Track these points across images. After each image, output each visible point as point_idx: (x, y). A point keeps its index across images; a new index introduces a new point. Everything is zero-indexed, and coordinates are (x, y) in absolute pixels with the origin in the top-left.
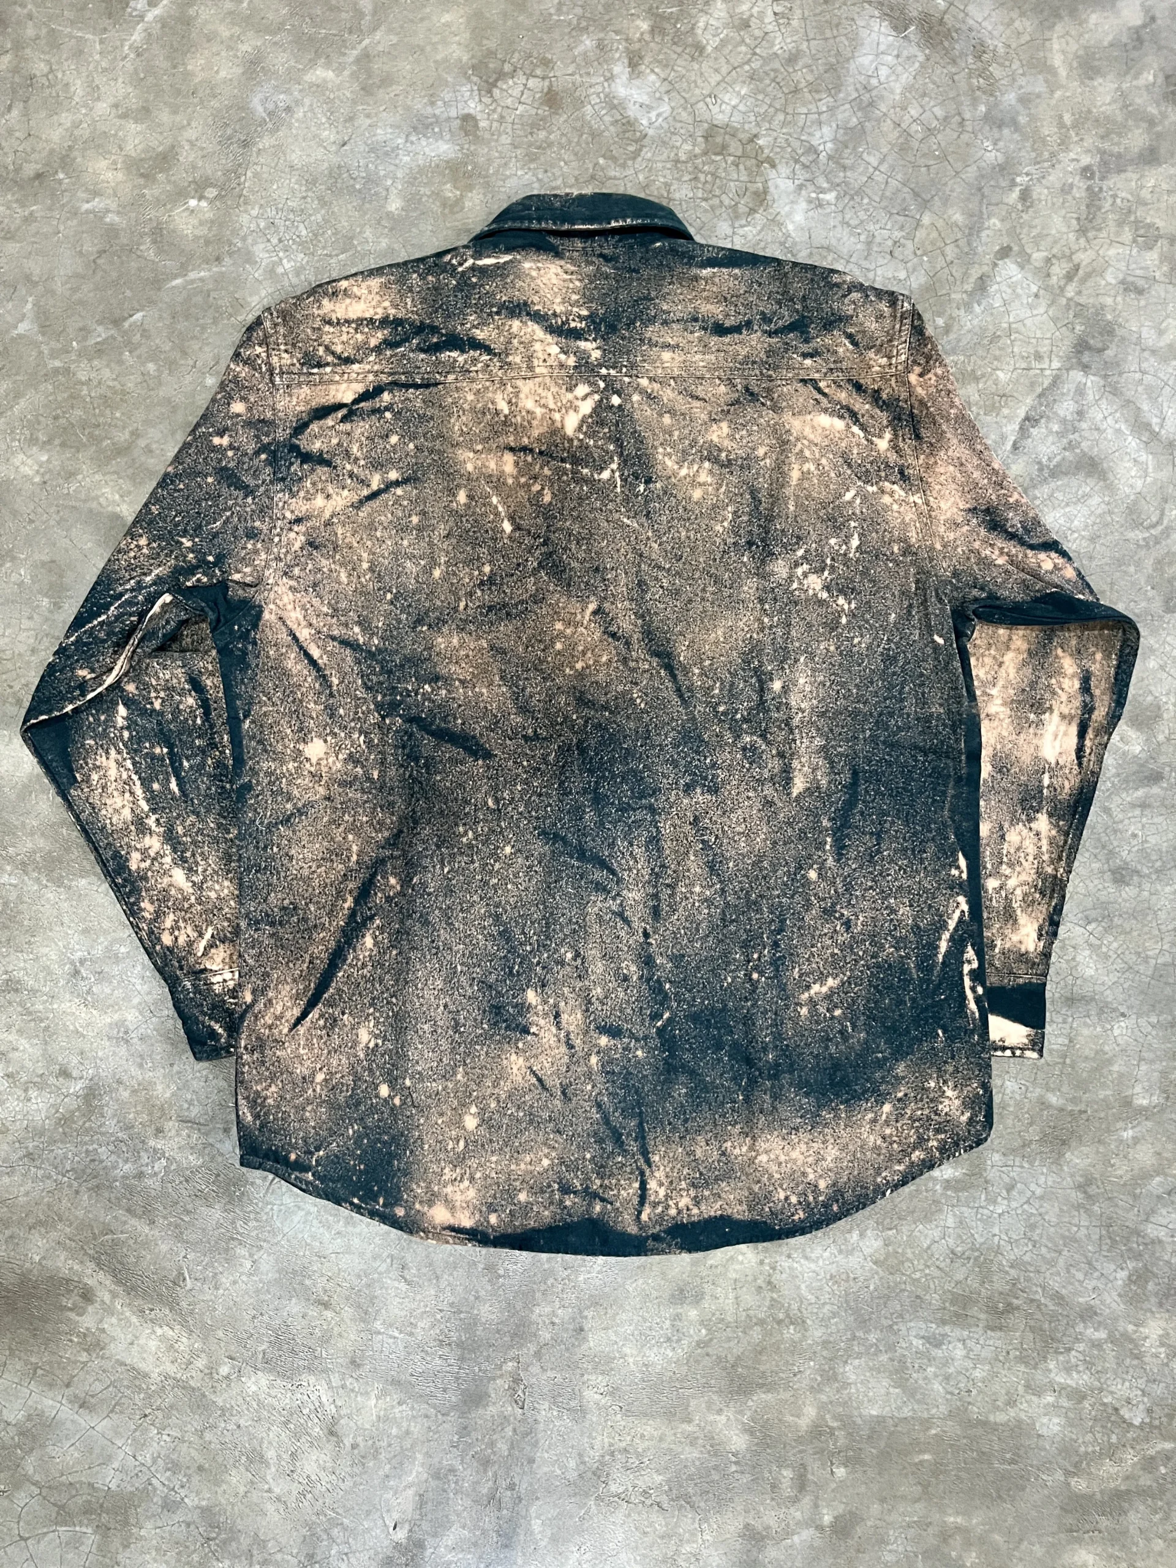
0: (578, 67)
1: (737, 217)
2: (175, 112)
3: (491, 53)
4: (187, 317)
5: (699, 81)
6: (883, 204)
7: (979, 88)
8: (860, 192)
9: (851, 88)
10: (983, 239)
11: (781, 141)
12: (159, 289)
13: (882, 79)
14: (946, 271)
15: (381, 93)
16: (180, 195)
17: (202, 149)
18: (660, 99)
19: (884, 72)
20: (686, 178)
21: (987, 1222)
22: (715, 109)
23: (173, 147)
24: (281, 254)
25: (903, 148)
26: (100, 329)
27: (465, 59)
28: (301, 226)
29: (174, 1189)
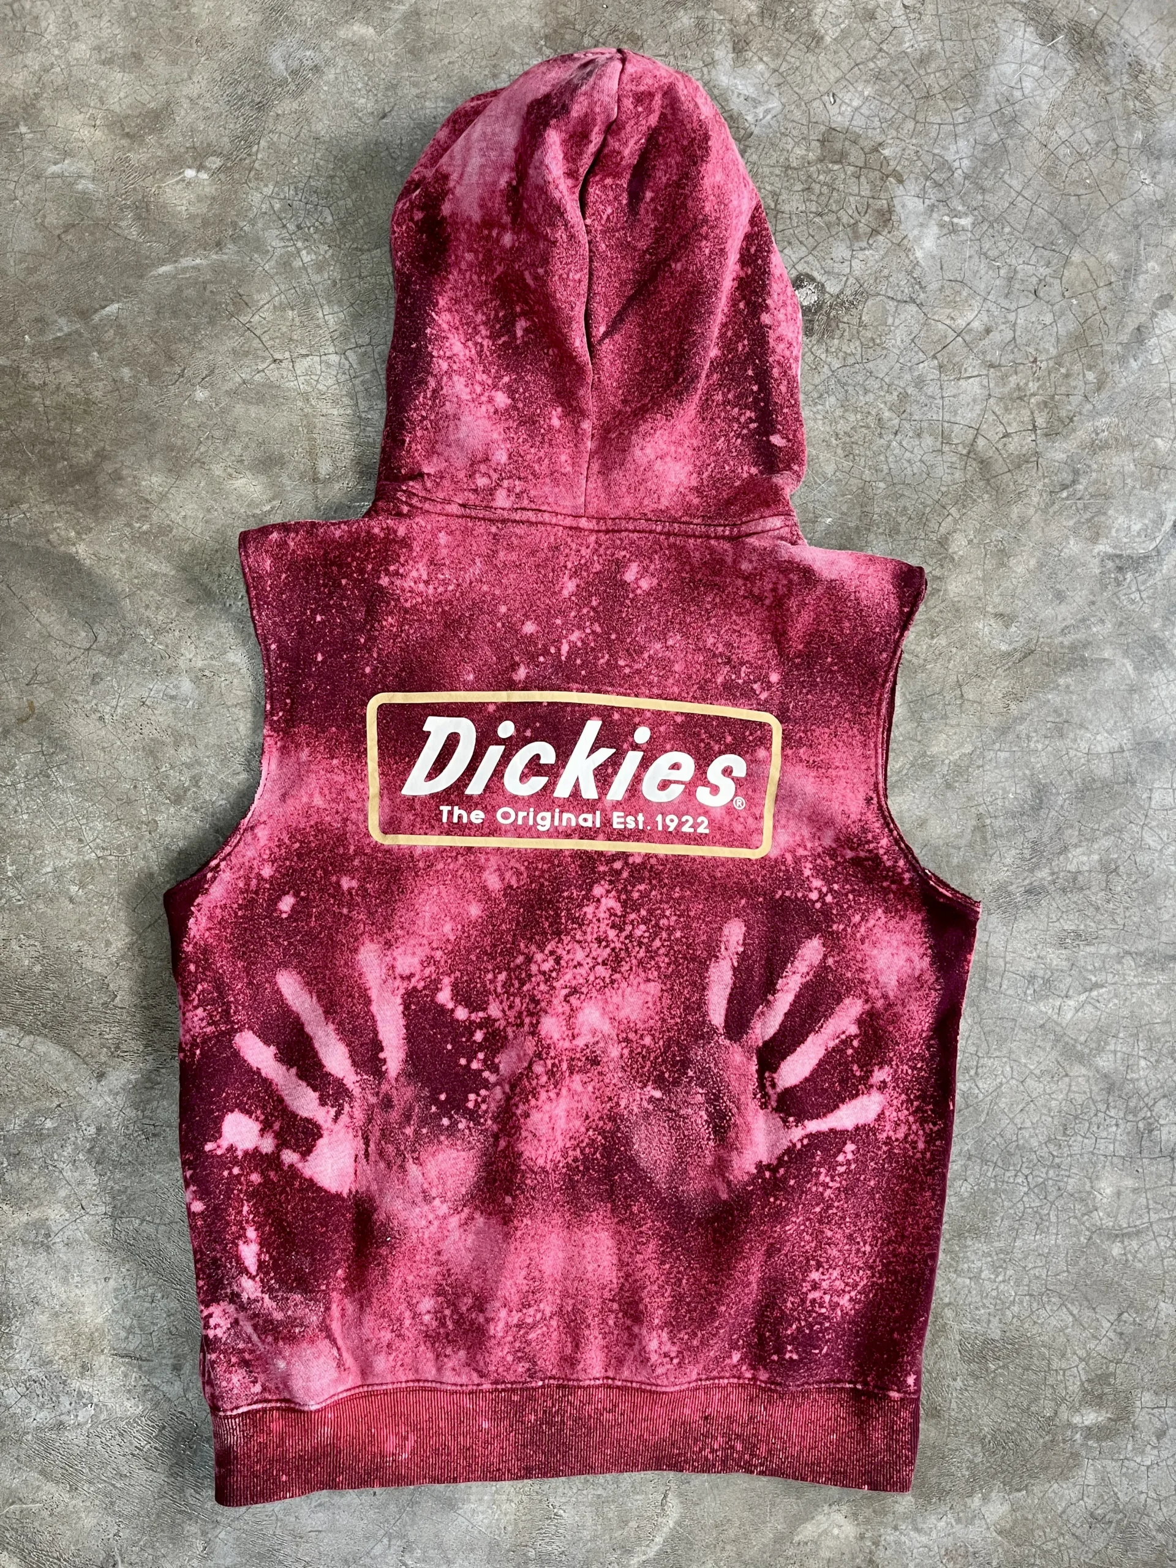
0: (672, 47)
1: (856, 237)
2: (174, 62)
3: (568, 23)
4: (175, 314)
5: (816, 77)
6: (1028, 234)
7: (1135, 112)
8: (1001, 219)
9: (991, 99)
10: (1141, 284)
11: (910, 151)
12: (141, 277)
13: (1027, 91)
14: (1098, 317)
15: (432, 59)
16: (176, 162)
17: (205, 109)
18: (769, 92)
19: (1028, 84)
20: (799, 187)
21: (1133, 1478)
22: (834, 110)
23: (168, 103)
24: (299, 244)
25: (1051, 173)
26: (62, 321)
27: (537, 26)
28: (327, 212)
29: (105, 1446)
